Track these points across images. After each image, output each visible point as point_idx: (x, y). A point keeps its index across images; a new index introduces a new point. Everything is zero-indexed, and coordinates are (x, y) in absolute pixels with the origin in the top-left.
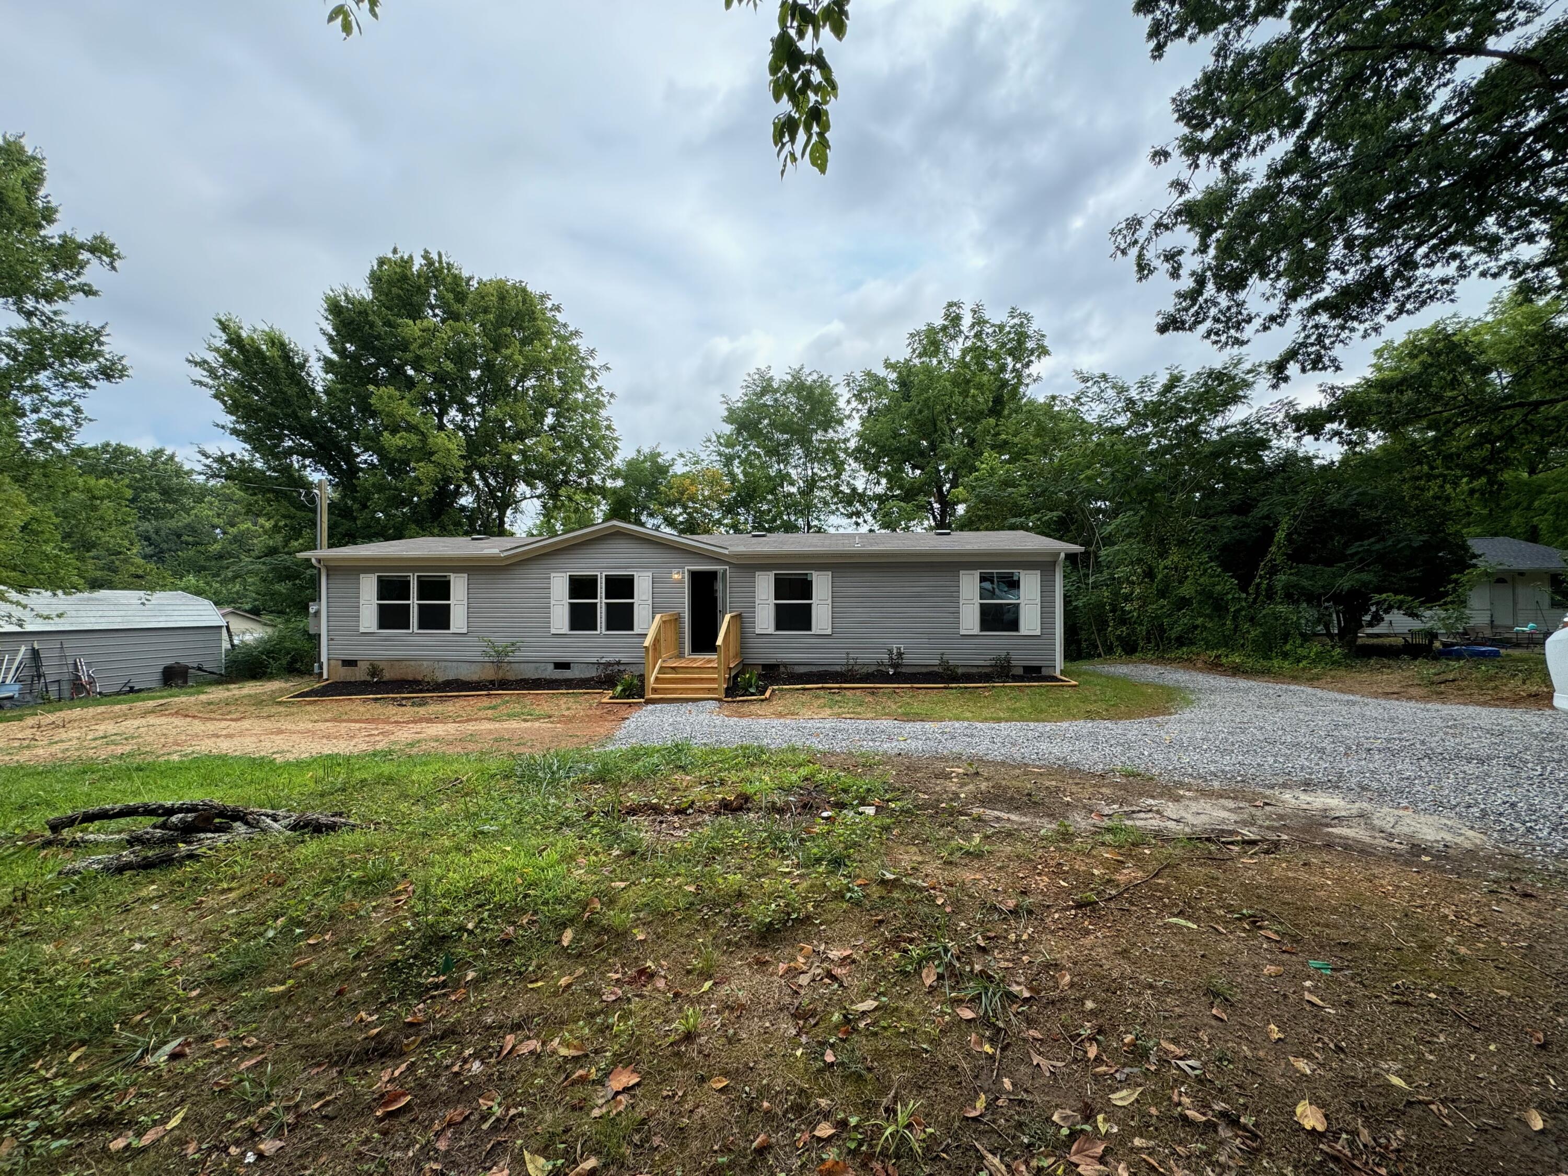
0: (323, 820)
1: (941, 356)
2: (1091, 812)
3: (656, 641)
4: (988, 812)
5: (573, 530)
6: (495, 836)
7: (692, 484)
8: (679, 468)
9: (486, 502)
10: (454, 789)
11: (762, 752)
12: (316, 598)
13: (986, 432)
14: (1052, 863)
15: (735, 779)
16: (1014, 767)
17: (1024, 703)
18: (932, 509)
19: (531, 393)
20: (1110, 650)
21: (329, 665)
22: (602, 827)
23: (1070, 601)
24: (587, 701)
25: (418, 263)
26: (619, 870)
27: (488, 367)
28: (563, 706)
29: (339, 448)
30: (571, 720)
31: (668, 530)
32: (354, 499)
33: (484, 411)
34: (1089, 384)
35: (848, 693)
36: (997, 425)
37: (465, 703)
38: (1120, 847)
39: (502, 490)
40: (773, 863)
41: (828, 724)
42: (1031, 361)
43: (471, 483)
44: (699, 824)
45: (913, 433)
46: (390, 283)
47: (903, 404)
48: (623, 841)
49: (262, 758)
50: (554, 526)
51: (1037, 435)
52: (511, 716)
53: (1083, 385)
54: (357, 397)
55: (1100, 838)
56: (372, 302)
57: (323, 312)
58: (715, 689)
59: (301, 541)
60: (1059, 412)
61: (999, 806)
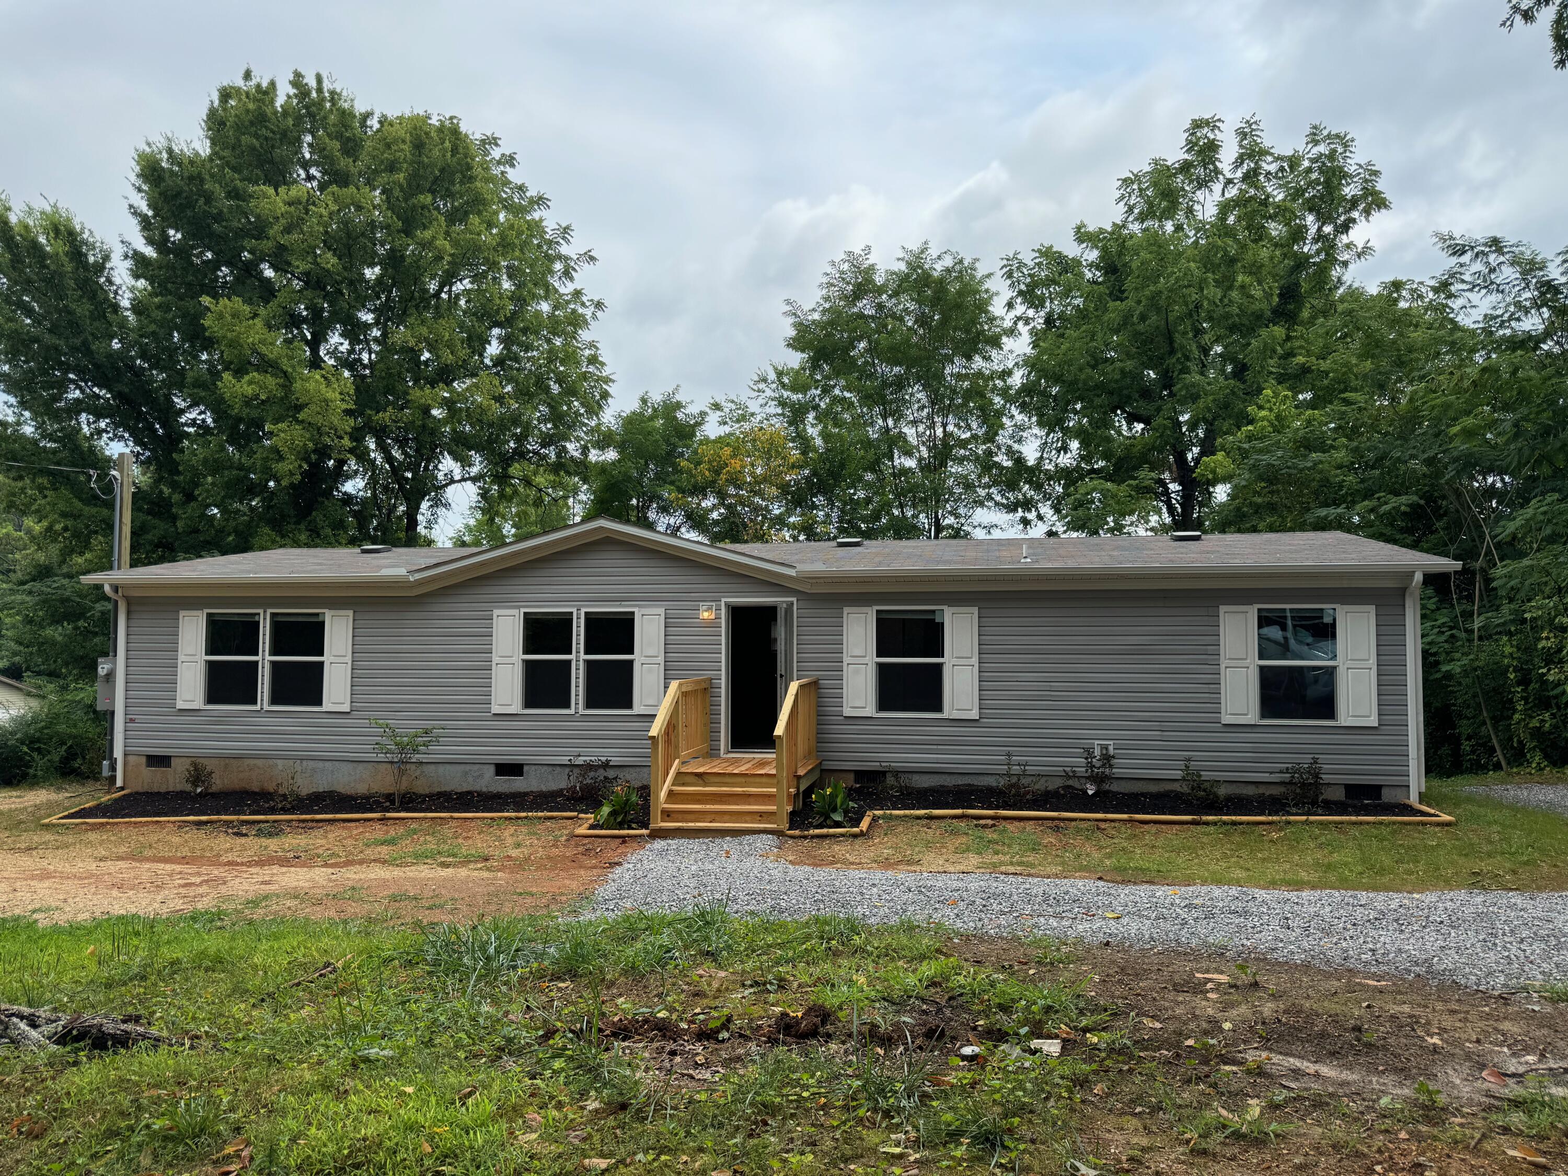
0: (109, 1028)
1: (1180, 216)
2: (1483, 1067)
3: (671, 727)
4: (1276, 1058)
5: (532, 536)
6: (387, 1066)
7: (734, 456)
8: (712, 429)
9: (386, 489)
10: (322, 981)
11: (854, 930)
12: (109, 651)
13: (1268, 351)
14: (1401, 1161)
15: (805, 979)
16: (1328, 976)
17: (1346, 855)
18: (1166, 492)
19: (462, 302)
20: (1518, 757)
21: (125, 764)
22: (571, 1059)
23: (1437, 663)
24: (550, 831)
25: (284, 92)
26: (597, 1138)
27: (393, 261)
28: (510, 841)
29: (152, 402)
30: (520, 865)
31: (693, 535)
32: (174, 485)
33: (385, 335)
34: (1466, 258)
35: (1011, 827)
36: (1288, 338)
37: (344, 833)
38: (1542, 1138)
39: (414, 468)
40: (872, 1137)
41: (974, 884)
42: (1354, 221)
43: (362, 456)
44: (739, 1059)
45: (1129, 356)
46: (239, 128)
47: (1111, 304)
48: (605, 1085)
49: (17, 919)
50: (499, 529)
51: (1364, 355)
52: (420, 857)
53: (1454, 260)
54: (183, 317)
55: (1499, 1119)
56: (211, 159)
57: (133, 178)
58: (772, 813)
59: (88, 556)
60: (1406, 312)
61: (1297, 1047)
